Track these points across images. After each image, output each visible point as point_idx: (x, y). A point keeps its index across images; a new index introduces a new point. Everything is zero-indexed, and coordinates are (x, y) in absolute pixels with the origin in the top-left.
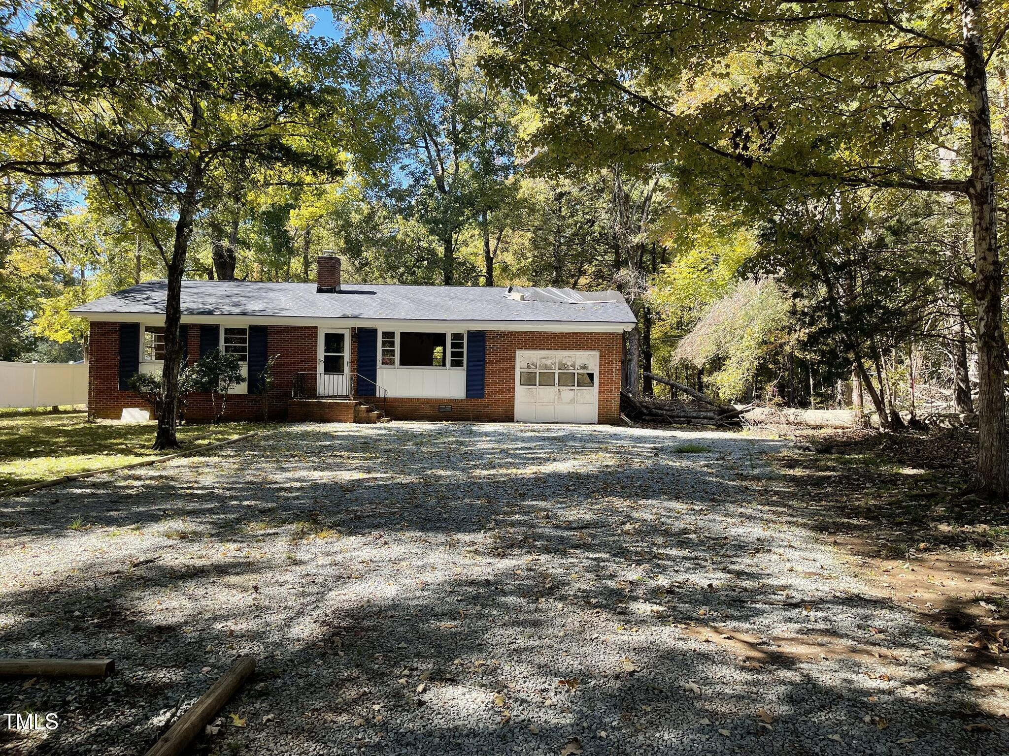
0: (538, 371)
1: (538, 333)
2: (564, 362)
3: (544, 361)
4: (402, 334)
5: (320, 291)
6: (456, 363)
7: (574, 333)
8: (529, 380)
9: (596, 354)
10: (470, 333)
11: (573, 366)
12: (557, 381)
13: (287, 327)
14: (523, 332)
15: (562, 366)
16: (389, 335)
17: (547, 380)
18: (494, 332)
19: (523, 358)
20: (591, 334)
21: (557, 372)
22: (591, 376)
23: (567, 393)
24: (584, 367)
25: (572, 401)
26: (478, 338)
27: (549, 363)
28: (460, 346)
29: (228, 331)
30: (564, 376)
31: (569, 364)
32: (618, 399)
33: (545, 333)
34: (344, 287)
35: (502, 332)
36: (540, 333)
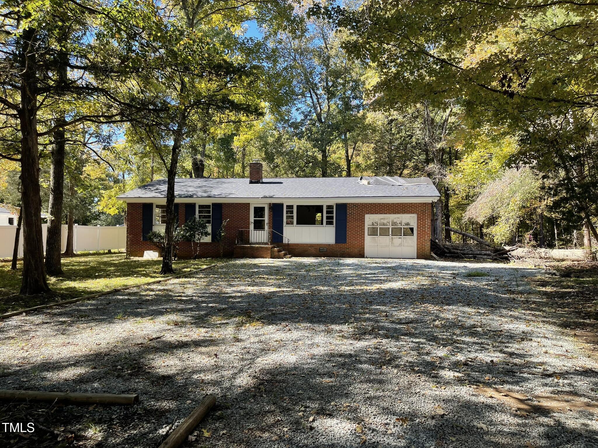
0: (379, 227)
1: (379, 204)
2: (395, 221)
3: (382, 221)
4: (297, 206)
5: (251, 182)
6: (329, 223)
7: (401, 204)
8: (373, 232)
9: (415, 216)
10: (337, 205)
11: (401, 223)
12: (390, 233)
13: (233, 204)
14: (369, 204)
15: (394, 223)
16: (290, 207)
17: (384, 232)
18: (352, 204)
19: (370, 219)
20: (412, 203)
21: (391, 227)
22: (412, 229)
23: (397, 240)
24: (408, 224)
25: (400, 245)
26: (342, 208)
27: (385, 222)
28: (332, 212)
29: (200, 206)
30: (395, 230)
31: (398, 222)
32: (429, 243)
33: (383, 204)
34: (264, 180)
35: (356, 204)
36: (380, 204)
